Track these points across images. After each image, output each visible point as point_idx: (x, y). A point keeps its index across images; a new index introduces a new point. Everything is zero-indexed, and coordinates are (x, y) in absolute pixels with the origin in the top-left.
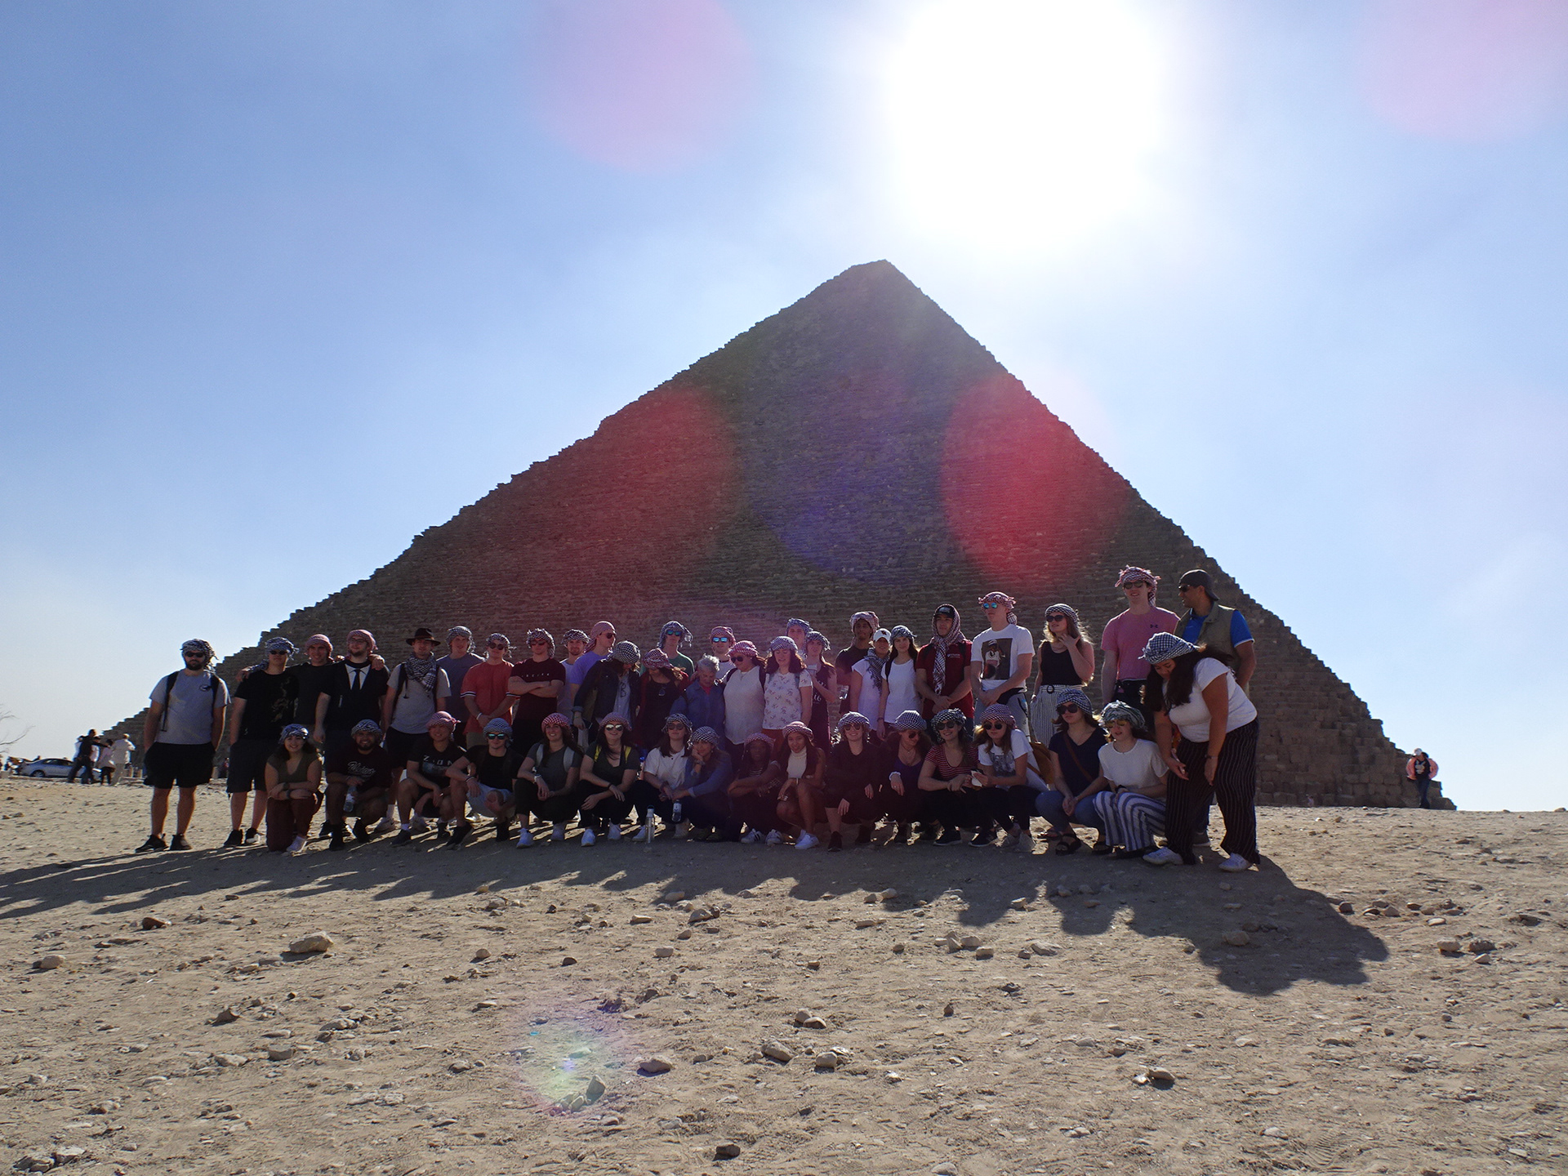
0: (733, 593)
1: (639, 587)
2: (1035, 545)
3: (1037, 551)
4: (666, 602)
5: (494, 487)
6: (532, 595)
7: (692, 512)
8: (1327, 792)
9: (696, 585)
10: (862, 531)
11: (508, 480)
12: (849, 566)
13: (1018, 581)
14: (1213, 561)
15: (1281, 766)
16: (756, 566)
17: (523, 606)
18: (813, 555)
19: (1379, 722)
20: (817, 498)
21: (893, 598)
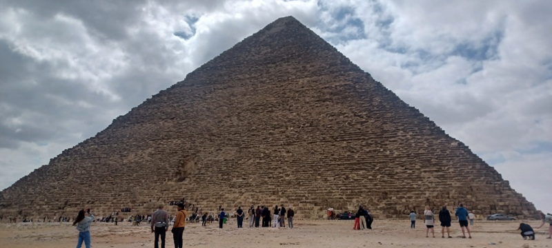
0: (245, 138)
1: (207, 136)
2: (363, 117)
3: (364, 120)
4: (219, 142)
5: (145, 100)
6: (164, 141)
7: (226, 108)
8: (492, 209)
9: (231, 135)
10: (294, 114)
11: (151, 97)
12: (291, 127)
13: (358, 131)
14: (432, 122)
15: (473, 200)
16: (254, 128)
17: (161, 146)
18: (276, 123)
19: (508, 182)
20: (275, 102)
21: (310, 138)
